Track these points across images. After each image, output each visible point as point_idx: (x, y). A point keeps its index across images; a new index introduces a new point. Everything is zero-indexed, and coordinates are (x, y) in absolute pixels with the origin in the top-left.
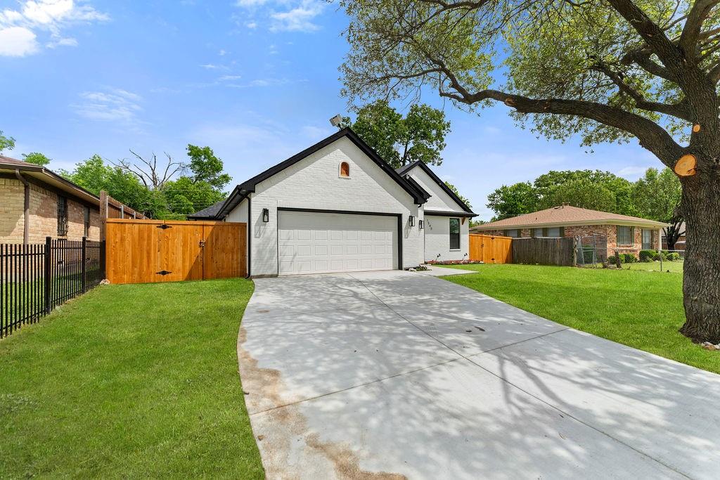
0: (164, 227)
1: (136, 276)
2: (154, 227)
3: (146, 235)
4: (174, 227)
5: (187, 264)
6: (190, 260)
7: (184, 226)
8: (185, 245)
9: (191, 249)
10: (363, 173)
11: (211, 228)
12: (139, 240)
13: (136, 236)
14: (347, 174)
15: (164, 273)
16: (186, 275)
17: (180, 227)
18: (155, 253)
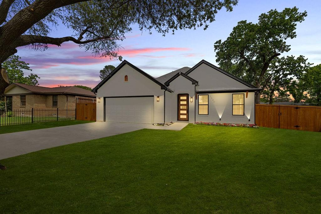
0: (86, 105)
1: (81, 118)
6: (91, 115)
7: (90, 104)
8: (90, 110)
13: (81, 107)
14: (127, 80)
15: (86, 118)
16: (90, 119)
18: (85, 112)
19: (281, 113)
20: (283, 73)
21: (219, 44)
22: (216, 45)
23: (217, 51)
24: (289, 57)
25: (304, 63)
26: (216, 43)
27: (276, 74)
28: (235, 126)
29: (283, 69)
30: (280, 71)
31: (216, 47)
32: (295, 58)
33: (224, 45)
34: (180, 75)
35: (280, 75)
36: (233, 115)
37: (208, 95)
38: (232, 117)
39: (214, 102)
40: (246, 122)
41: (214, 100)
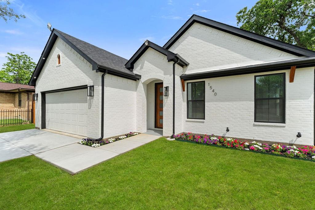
10: (66, 58)
36: (255, 121)
37: (204, 81)
38: (254, 125)
39: (216, 94)
40: (291, 139)
41: (215, 92)
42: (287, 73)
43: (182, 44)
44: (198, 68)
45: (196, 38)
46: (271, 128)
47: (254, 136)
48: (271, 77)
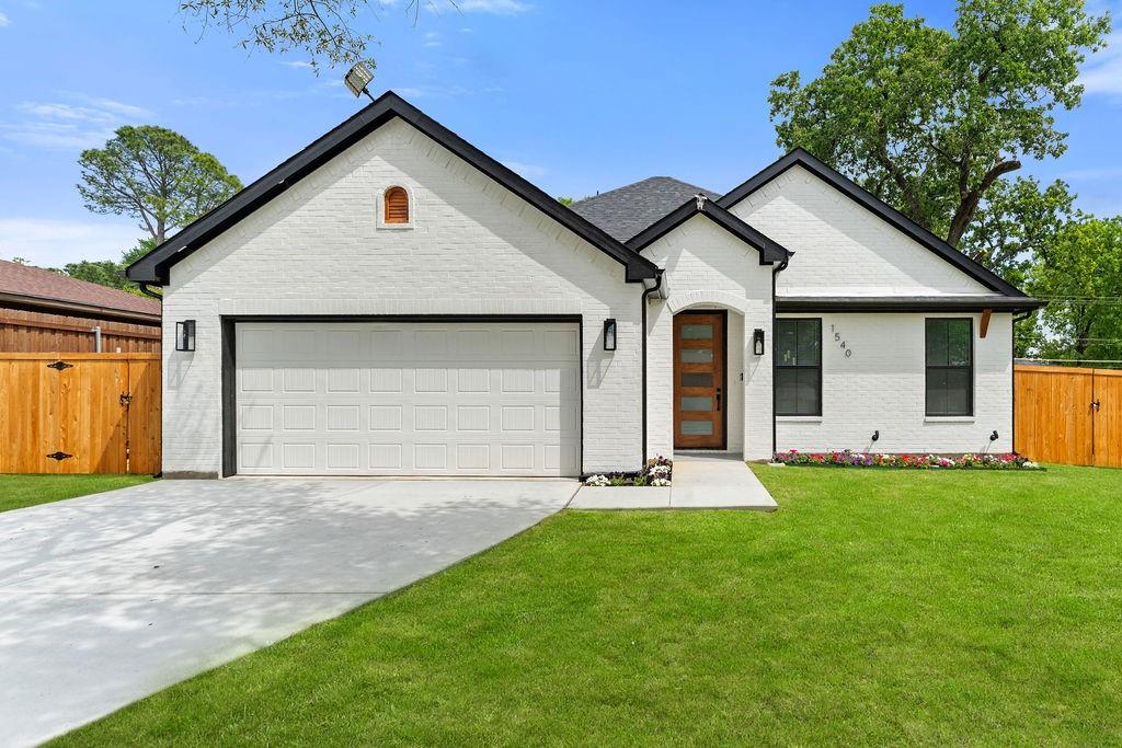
0: (60, 366)
1: (15, 458)
2: (43, 366)
3: (30, 382)
4: (77, 366)
5: (99, 440)
6: (105, 433)
7: (93, 364)
8: (94, 400)
9: (105, 409)
10: (451, 210)
11: (143, 366)
12: (20, 391)
13: (15, 383)
14: (405, 216)
15: (59, 456)
16: (96, 463)
17: (87, 364)
18: (45, 416)
19: (1098, 404)
20: (1001, 243)
21: (791, 87)
22: (780, 90)
23: (779, 119)
24: (1022, 182)
25: (1068, 211)
26: (780, 82)
27: (976, 244)
28: (952, 467)
29: (999, 227)
30: (991, 233)
31: (777, 102)
32: (1042, 189)
33: (809, 96)
34: (697, 211)
35: (992, 249)
36: (926, 415)
37: (820, 319)
38: (926, 423)
39: (848, 353)
40: (982, 445)
41: (847, 347)
42: (977, 318)
43: (760, 210)
44: (806, 284)
45: (800, 205)
46: (953, 427)
47: (924, 446)
48: (951, 323)
